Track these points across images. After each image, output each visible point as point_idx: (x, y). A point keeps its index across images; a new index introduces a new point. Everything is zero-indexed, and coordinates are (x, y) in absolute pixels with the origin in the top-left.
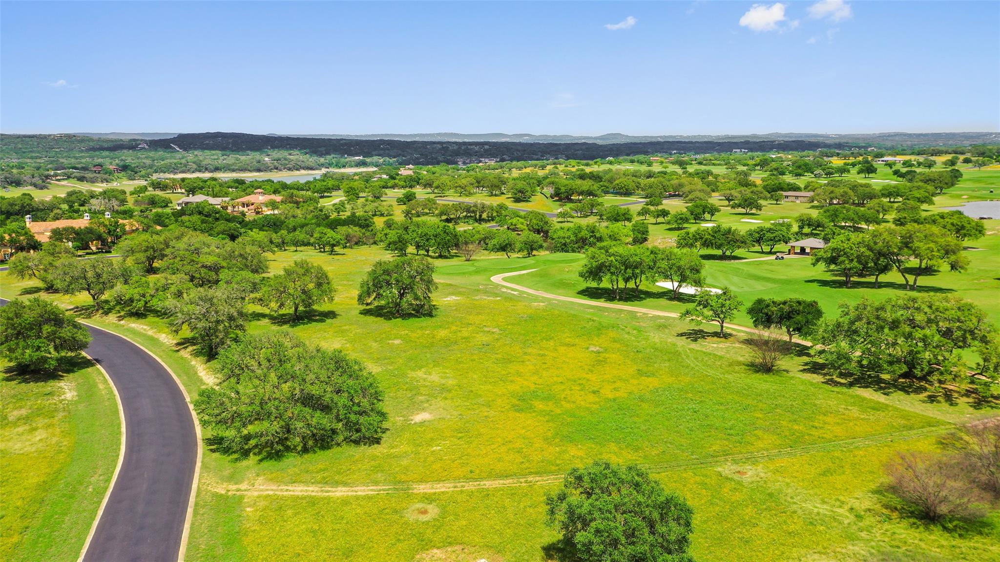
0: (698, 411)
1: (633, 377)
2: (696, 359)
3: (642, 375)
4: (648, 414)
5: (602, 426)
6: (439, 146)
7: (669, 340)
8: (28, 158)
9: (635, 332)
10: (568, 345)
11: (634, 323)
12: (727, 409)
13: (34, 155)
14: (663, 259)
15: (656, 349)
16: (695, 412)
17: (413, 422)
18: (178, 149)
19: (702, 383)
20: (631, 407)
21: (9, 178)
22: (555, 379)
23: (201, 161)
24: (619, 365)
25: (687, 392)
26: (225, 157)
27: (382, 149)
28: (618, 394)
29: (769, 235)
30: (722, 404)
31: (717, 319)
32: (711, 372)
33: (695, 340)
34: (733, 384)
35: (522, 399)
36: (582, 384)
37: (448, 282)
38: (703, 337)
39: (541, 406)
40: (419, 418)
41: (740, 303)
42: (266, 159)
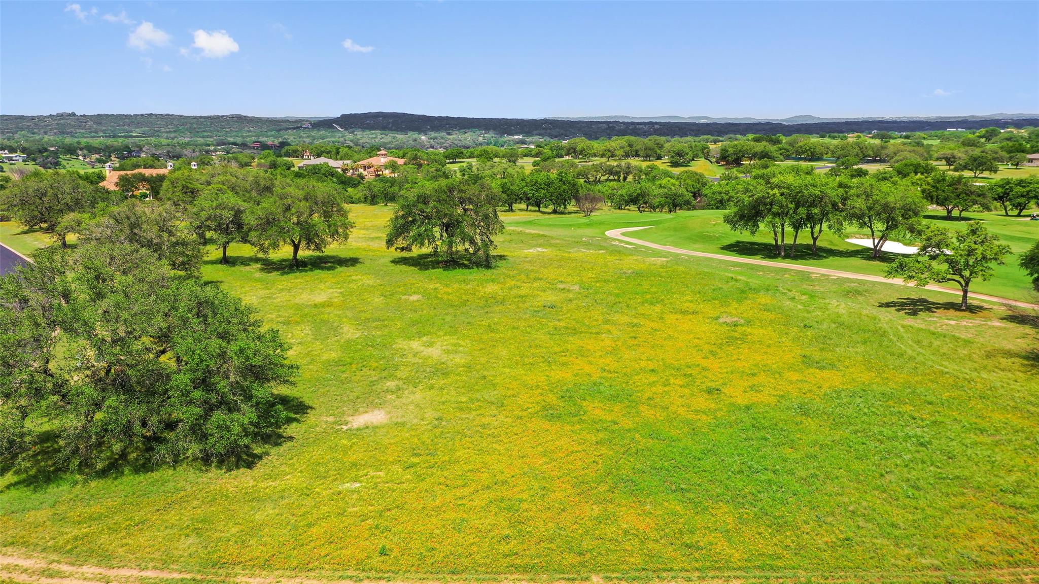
0: (930, 443)
1: (791, 368)
2: (918, 342)
3: (809, 366)
4: (815, 443)
5: (707, 463)
6: (605, 126)
7: (865, 312)
8: (200, 137)
9: (804, 297)
10: (684, 312)
11: (805, 286)
12: (997, 444)
13: (205, 134)
14: (858, 196)
15: (841, 324)
16: (922, 444)
17: (345, 428)
18: (339, 129)
19: (934, 386)
20: (781, 425)
21: (170, 152)
22: (643, 364)
23: (358, 139)
24: (769, 346)
25: (902, 402)
26: (383, 136)
27: (544, 129)
28: (756, 397)
29: (1019, 189)
30: (982, 431)
31: (957, 278)
32: (951, 367)
33: (914, 313)
34: (1001, 391)
35: (568, 396)
36: (691, 375)
37: (541, 233)
38: (929, 309)
39: (597, 412)
40: (359, 421)
41: (1004, 250)
42: (423, 137)
